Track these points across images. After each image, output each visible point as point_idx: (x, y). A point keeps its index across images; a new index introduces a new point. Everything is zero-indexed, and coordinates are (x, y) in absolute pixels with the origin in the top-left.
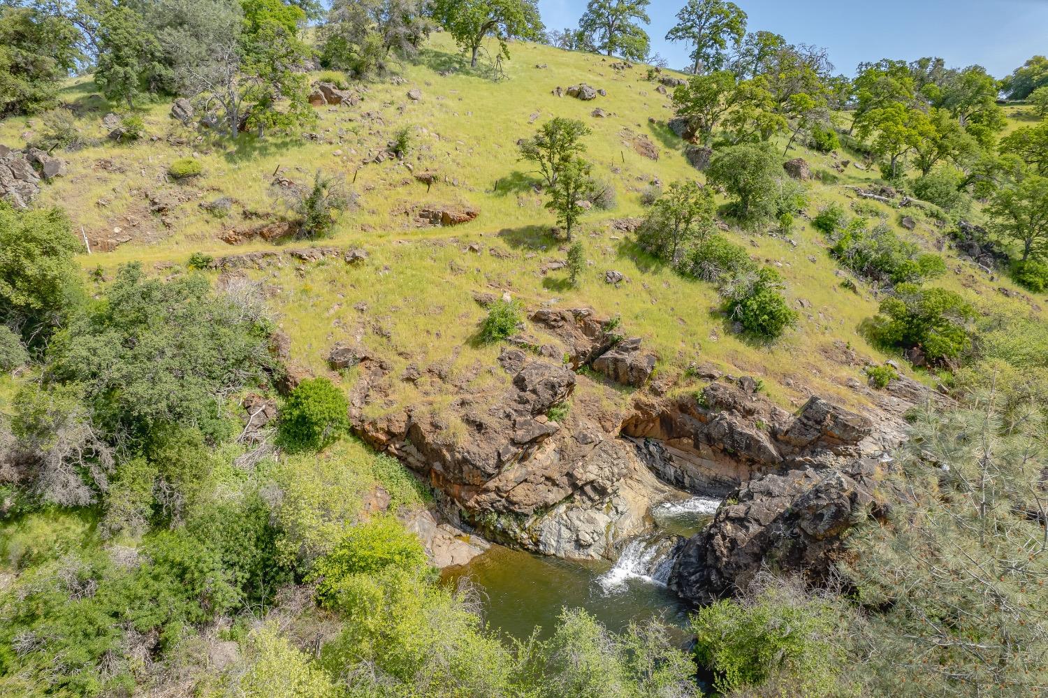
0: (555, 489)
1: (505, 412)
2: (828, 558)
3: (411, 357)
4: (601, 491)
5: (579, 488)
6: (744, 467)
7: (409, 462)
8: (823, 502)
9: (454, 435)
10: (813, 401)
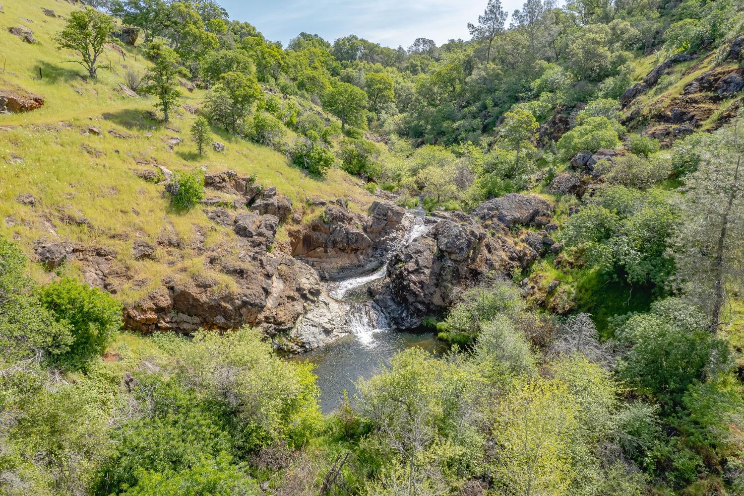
0: (295, 303)
1: (250, 256)
2: (470, 269)
3: (127, 237)
4: (316, 293)
5: (304, 297)
6: (353, 255)
7: (185, 330)
8: (462, 241)
9: (227, 286)
10: (376, 205)
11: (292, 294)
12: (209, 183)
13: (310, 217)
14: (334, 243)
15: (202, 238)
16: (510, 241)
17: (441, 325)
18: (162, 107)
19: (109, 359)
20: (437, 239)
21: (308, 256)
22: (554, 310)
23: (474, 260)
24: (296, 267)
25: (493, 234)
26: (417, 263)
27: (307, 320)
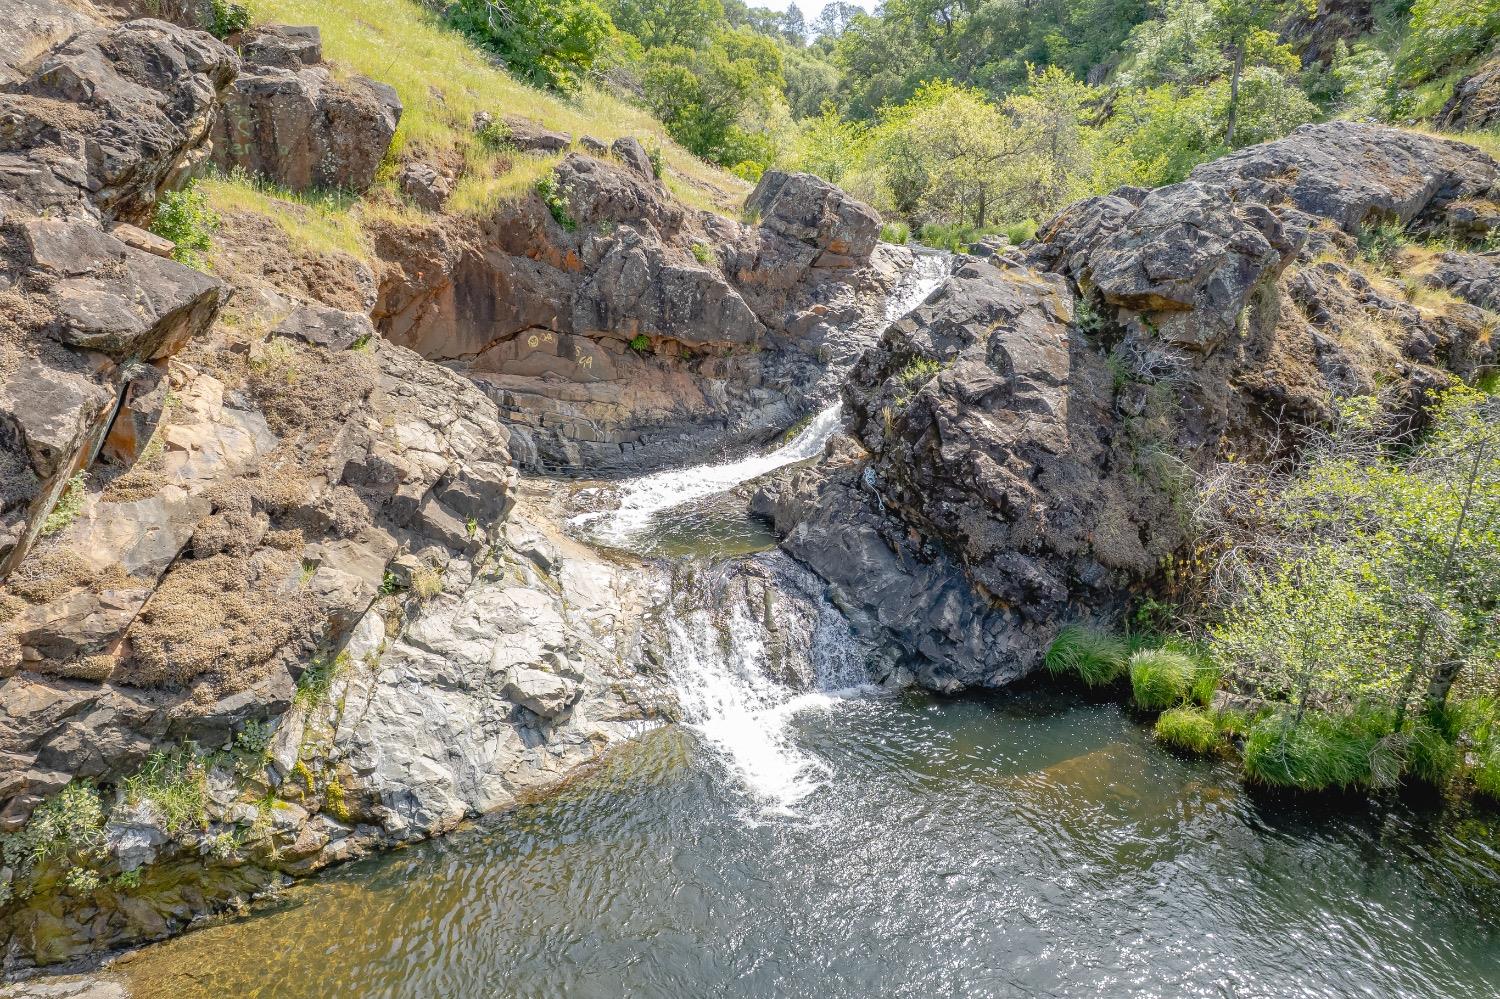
2: (1247, 390)
4: (489, 505)
6: (682, 379)
8: (1217, 248)
10: (776, 184)
13: (493, 190)
14: (603, 313)
16: (1378, 282)
17: (1157, 665)
20: (1066, 273)
21: (488, 360)
23: (1259, 352)
24: (368, 365)
26: (997, 356)
27: (415, 653)
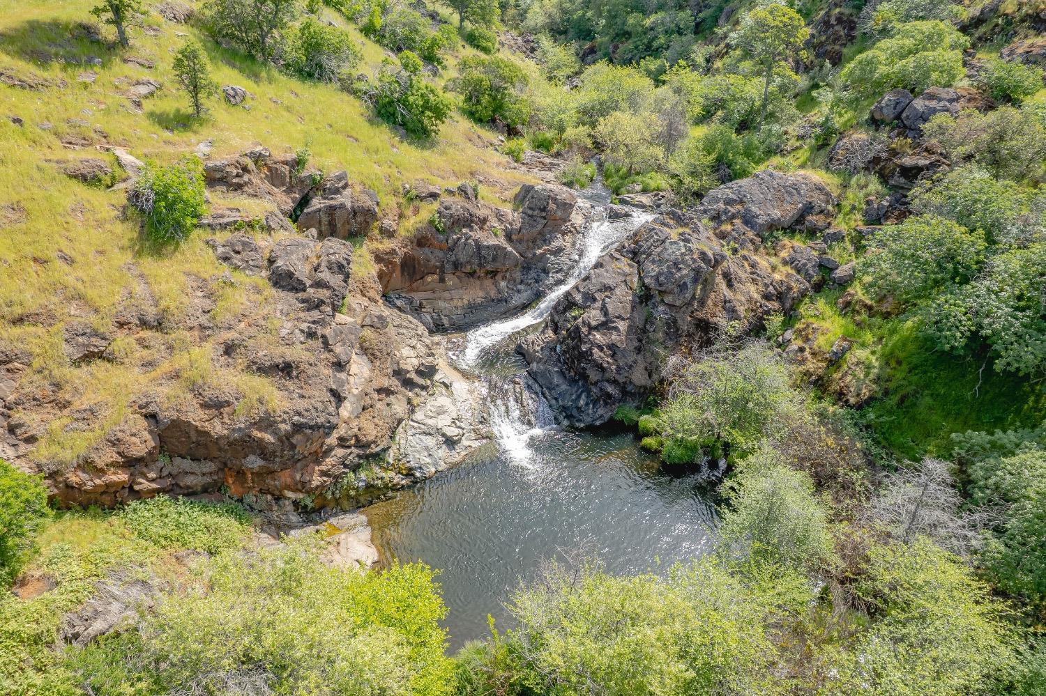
0: (392, 398)
1: (302, 331)
2: (696, 319)
3: (51, 316)
5: (408, 383)
6: (488, 282)
7: (188, 487)
8: (685, 272)
9: (260, 401)
10: (527, 190)
11: (385, 382)
12: (215, 178)
13: (413, 222)
14: (456, 266)
15: (207, 304)
16: (763, 262)
17: (647, 421)
18: (110, 15)
19: (30, 588)
20: (638, 262)
21: (412, 290)
22: (840, 396)
23: (702, 303)
24: (391, 330)
25: (735, 251)
26: (604, 310)
27: (416, 425)
